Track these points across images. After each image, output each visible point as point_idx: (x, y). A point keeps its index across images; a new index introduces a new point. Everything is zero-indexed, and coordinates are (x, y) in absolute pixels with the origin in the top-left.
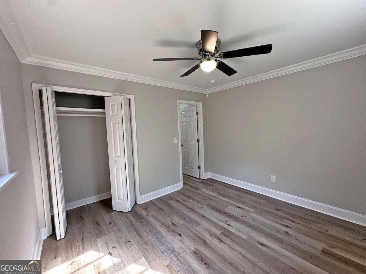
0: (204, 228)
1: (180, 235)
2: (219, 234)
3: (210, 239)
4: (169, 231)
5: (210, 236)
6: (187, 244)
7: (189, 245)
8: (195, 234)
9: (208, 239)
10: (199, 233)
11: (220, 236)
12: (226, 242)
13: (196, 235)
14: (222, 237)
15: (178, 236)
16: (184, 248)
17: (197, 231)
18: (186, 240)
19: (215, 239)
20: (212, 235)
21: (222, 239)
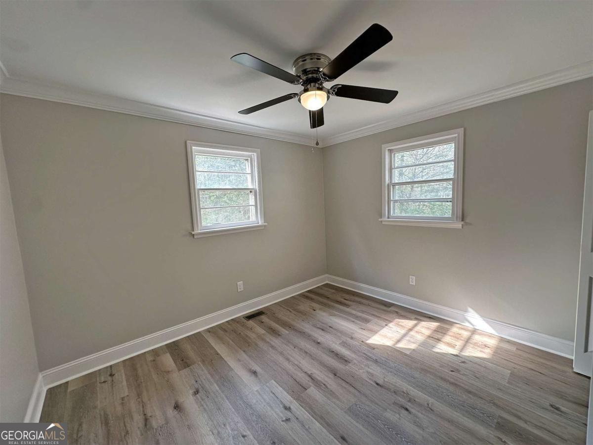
0: (338, 399)
1: (377, 384)
2: (312, 388)
3: (326, 379)
4: (403, 392)
5: (326, 384)
6: (361, 371)
7: (357, 369)
8: (353, 386)
9: (330, 378)
10: (345, 388)
11: (311, 384)
12: (303, 374)
13: (350, 385)
14: (307, 382)
15: (380, 382)
16: (363, 366)
17: (350, 392)
18: (364, 376)
19: (319, 379)
20: (323, 385)
21: (308, 378)
